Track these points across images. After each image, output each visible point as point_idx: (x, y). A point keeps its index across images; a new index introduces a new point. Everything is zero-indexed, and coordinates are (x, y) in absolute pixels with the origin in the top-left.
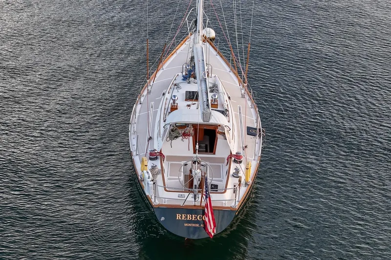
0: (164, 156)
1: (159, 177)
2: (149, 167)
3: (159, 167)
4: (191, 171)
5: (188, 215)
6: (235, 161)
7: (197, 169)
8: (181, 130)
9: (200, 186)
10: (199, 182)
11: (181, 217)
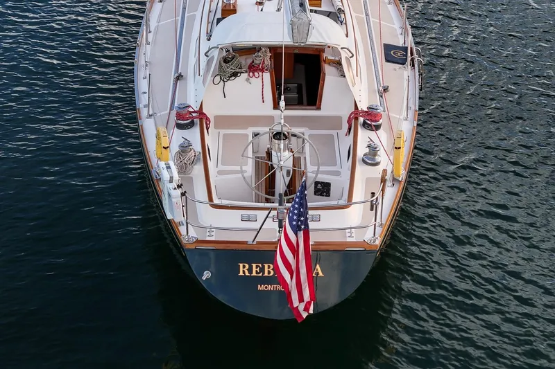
0: (207, 119)
1: (198, 169)
2: (175, 148)
3: (197, 147)
4: (269, 154)
5: (266, 266)
6: (365, 125)
7: (284, 151)
8: (244, 57)
9: (291, 188)
10: (288, 180)
11: (250, 270)
